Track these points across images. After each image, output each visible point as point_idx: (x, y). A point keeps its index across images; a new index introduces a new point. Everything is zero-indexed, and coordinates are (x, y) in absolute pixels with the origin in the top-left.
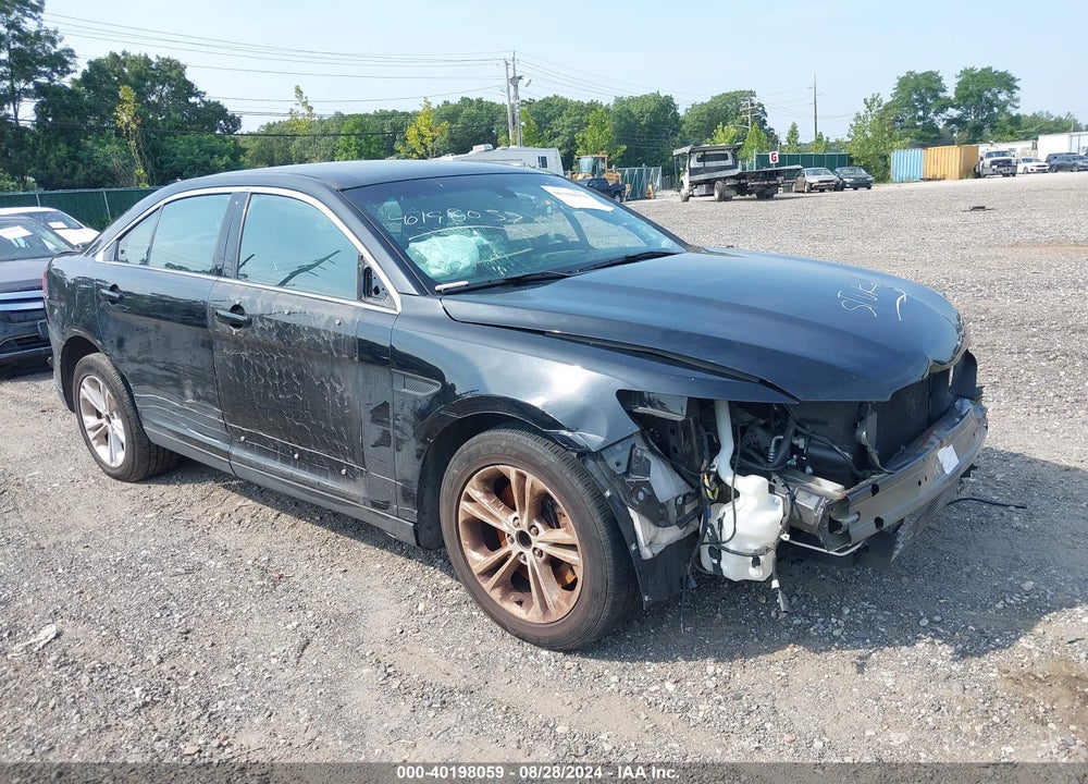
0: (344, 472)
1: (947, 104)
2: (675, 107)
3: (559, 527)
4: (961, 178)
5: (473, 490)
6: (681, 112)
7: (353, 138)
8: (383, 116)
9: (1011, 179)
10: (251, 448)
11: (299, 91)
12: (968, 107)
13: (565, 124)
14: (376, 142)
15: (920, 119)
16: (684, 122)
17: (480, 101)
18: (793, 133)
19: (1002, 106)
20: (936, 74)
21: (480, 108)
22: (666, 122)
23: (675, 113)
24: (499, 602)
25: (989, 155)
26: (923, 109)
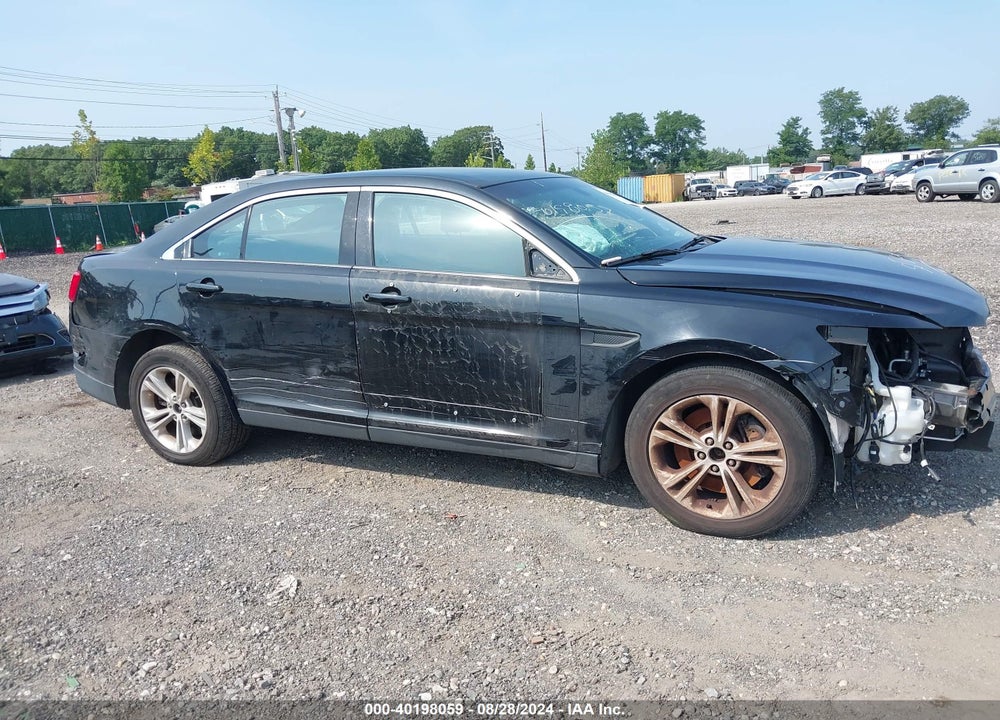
0: (514, 420)
1: (650, 141)
2: (425, 139)
3: (748, 441)
4: (674, 201)
5: (668, 419)
6: (430, 143)
7: (117, 163)
8: (141, 143)
9: (712, 201)
10: (397, 412)
11: (83, 115)
12: (666, 143)
13: (325, 152)
14: (142, 167)
15: (630, 152)
16: (433, 153)
17: (240, 130)
18: (530, 164)
19: (692, 143)
20: (640, 116)
21: (242, 137)
22: (417, 153)
23: (426, 145)
24: (691, 509)
25: (694, 182)
26: (631, 143)
